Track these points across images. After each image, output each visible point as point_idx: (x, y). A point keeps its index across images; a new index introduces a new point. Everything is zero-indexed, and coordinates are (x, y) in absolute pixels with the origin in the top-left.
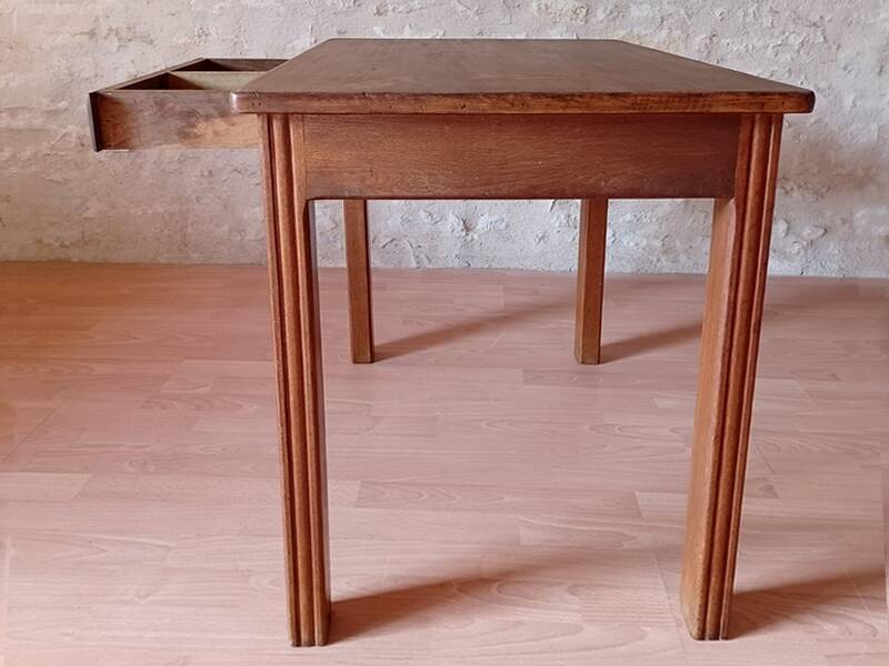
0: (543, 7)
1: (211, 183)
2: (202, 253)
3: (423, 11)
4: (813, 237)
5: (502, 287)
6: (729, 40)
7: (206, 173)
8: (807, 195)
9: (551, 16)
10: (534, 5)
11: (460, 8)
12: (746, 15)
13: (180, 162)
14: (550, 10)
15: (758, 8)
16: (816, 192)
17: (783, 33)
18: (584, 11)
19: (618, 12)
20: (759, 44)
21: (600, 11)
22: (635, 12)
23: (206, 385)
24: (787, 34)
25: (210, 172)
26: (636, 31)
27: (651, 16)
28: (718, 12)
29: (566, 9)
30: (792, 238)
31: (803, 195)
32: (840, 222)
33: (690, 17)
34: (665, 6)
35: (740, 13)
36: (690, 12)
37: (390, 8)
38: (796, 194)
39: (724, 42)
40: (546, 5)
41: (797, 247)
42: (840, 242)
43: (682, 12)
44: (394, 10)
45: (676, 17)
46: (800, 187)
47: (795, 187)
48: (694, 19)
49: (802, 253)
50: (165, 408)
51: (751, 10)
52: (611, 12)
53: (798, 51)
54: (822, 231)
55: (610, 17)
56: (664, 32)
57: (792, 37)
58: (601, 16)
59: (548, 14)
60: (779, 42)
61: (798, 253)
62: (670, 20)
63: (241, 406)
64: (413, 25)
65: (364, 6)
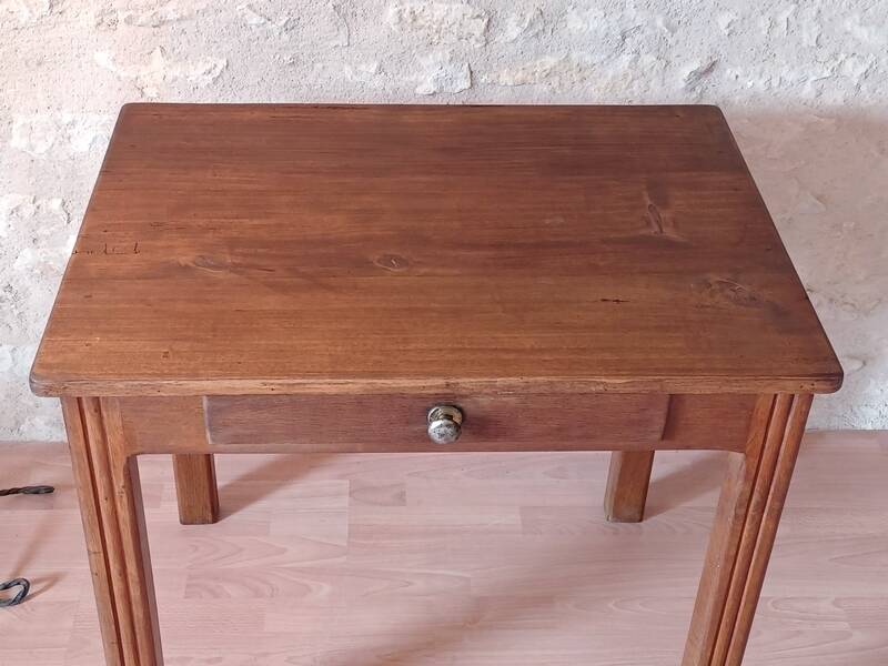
0: (406, 15)
3: (184, 25)
6: (739, 71)
10: (391, 12)
11: (254, 20)
12: (773, 24)
14: (421, 22)
15: (795, 14)
17: (835, 56)
19: (545, 23)
20: (791, 77)
21: (511, 23)
22: (574, 23)
24: (842, 57)
26: (574, 56)
27: (604, 30)
28: (723, 20)
29: (450, 19)
33: (673, 31)
34: (631, 12)
35: (763, 23)
36: (674, 21)
37: (122, 16)
39: (729, 73)
40: (413, 12)
43: (660, 22)
44: (129, 21)
45: (648, 31)
48: (680, 32)
51: (782, 19)
52: (531, 25)
53: (858, 86)
55: (531, 33)
56: (626, 59)
57: (849, 64)
58: (513, 31)
62: (638, 37)
64: (168, 49)
65: (69, 14)
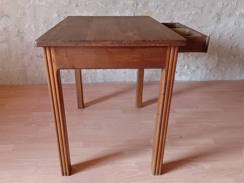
1: (32, 61)
2: (31, 81)
3: (90, 5)
4: (194, 69)
5: (114, 87)
6: (176, 13)
7: (30, 58)
8: (193, 58)
9: (126, 6)
10: (122, 2)
11: (100, 4)
12: (181, 5)
13: (22, 55)
14: (126, 4)
15: (184, 2)
16: (196, 57)
17: (190, 10)
18: (136, 4)
19: (145, 4)
20: (184, 14)
21: (140, 4)
22: (150, 4)
23: (39, 119)
24: (191, 10)
25: (31, 58)
26: (150, 10)
27: (154, 5)
28: (173, 4)
29: (131, 4)
30: (189, 70)
31: (192, 58)
32: (201, 65)
33: (165, 5)
34: (159, 2)
35: (179, 4)
36: (165, 4)
37: (80, 4)
38: (191, 58)
39: (174, 13)
40: (125, 2)
41: (190, 72)
42: (201, 71)
43: (163, 4)
44: (81, 5)
45: (162, 6)
46: (192, 56)
47: (191, 56)
49: (191, 74)
50: (30, 126)
51: (182, 3)
52: (143, 4)
53: (194, 16)
54: (196, 68)
55: (143, 6)
56: (158, 10)
57: (193, 11)
58: (140, 6)
59: (125, 5)
60: (189, 13)
61: (190, 74)
62: (160, 7)
63: (50, 124)
64: (87, 10)
65: (72, 4)
